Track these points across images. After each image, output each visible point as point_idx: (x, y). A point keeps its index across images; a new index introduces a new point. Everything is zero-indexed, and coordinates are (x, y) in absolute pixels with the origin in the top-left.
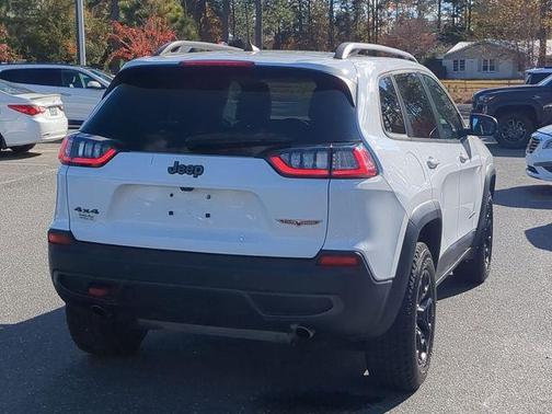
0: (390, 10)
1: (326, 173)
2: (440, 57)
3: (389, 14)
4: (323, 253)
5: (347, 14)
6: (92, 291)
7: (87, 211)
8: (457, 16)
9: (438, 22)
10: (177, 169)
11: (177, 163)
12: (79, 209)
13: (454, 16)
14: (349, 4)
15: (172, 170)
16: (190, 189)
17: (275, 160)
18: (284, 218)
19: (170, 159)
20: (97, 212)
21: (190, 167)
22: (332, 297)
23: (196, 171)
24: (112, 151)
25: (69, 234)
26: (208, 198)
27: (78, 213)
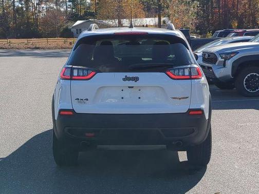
0: (43, 5)
1: (189, 77)
2: (70, 28)
3: (43, 8)
4: (190, 110)
5: (22, 8)
6: (87, 134)
7: (82, 100)
8: (74, 9)
9: (66, 11)
10: (126, 79)
11: (126, 76)
12: (78, 99)
13: (73, 9)
14: (23, 3)
15: (124, 80)
16: (133, 87)
17: (168, 73)
18: (174, 97)
19: (123, 75)
20: (87, 100)
21: (133, 78)
22: (194, 128)
23: (136, 79)
24: (93, 73)
25: (73, 110)
26: (140, 90)
27: (77, 101)
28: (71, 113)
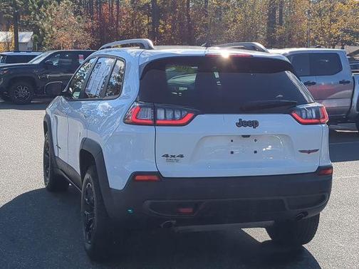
4: (319, 168)
7: (174, 156)
10: (241, 124)
11: (240, 120)
12: (167, 156)
15: (238, 125)
17: (295, 115)
20: (182, 156)
21: (250, 122)
23: (254, 124)
24: (190, 115)
25: (158, 173)
26: (255, 141)
27: (166, 158)
28: (155, 178)
